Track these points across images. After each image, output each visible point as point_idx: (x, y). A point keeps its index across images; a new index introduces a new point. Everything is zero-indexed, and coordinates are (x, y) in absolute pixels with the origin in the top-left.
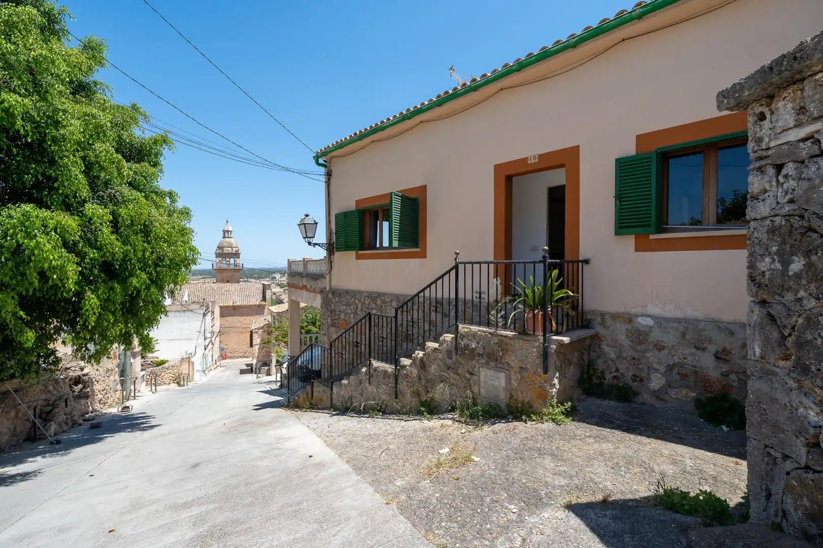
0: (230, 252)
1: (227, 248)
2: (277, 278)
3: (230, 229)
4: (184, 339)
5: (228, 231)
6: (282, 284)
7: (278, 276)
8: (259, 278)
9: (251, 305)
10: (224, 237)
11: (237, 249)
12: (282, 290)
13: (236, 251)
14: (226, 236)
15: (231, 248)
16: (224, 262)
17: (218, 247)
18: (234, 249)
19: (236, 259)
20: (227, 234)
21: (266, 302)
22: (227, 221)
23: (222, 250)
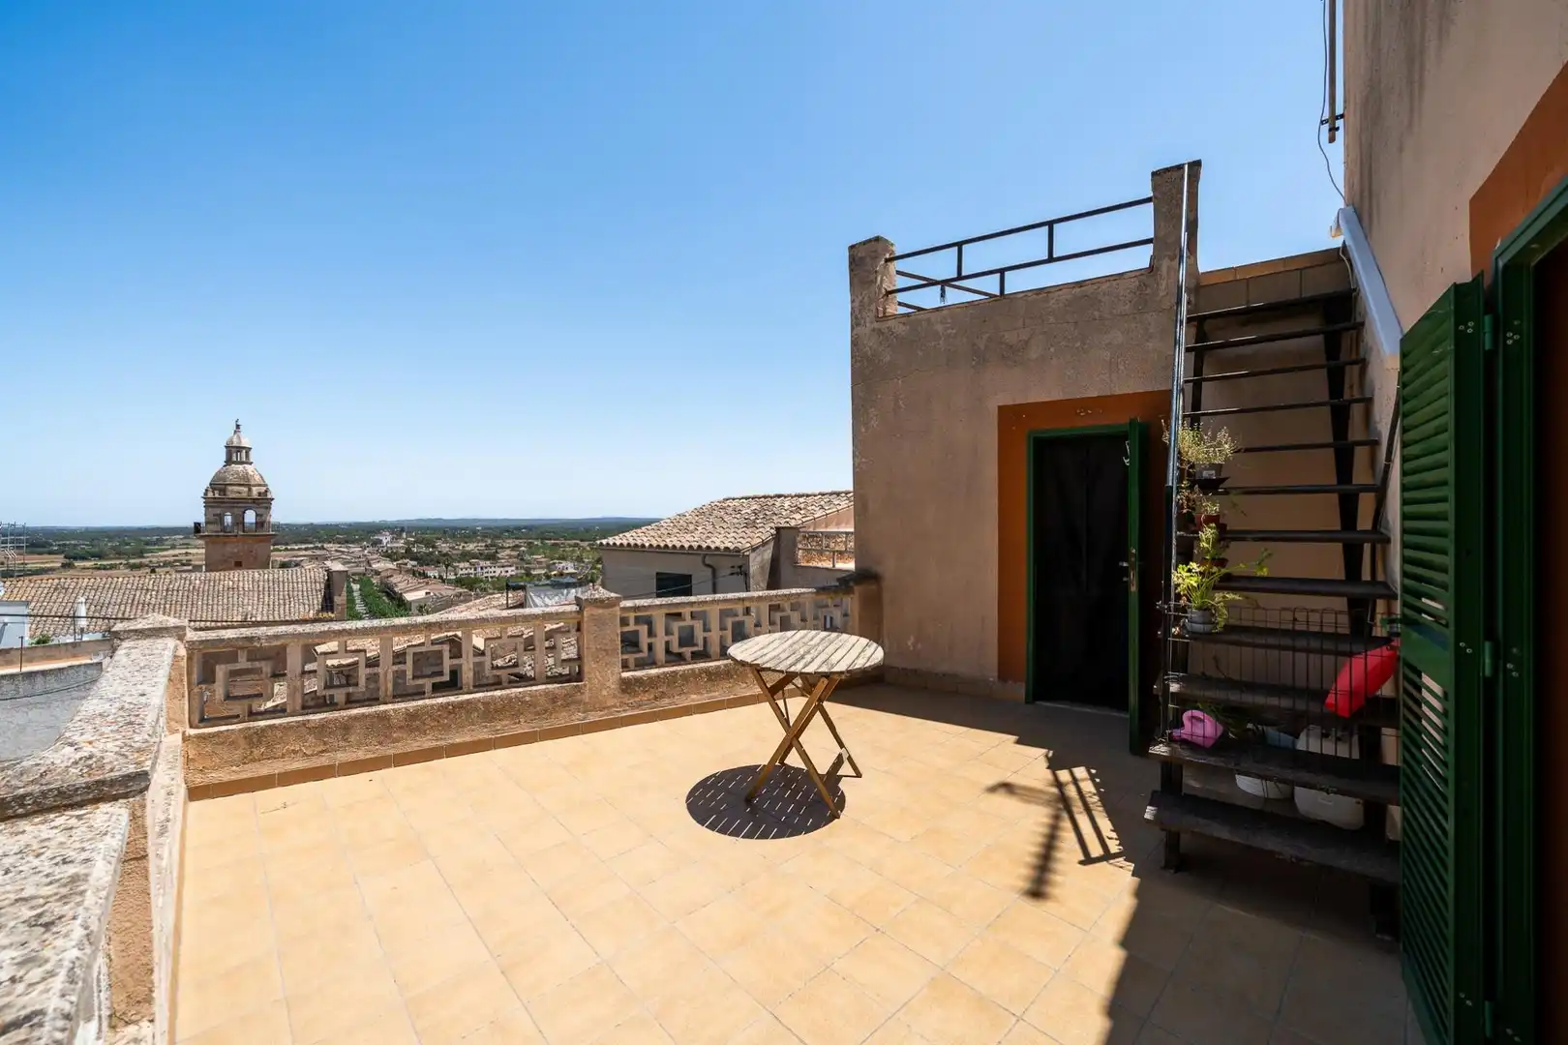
0: (244, 495)
1: (236, 488)
2: (385, 541)
3: (245, 443)
5: (239, 449)
6: (396, 553)
7: (386, 539)
8: (347, 542)
10: (229, 461)
11: (263, 489)
12: (392, 566)
13: (260, 494)
14: (234, 459)
15: (249, 486)
16: (228, 519)
17: (211, 484)
18: (254, 489)
19: (261, 511)
20: (235, 453)
21: (333, 613)
22: (238, 426)
23: (223, 491)
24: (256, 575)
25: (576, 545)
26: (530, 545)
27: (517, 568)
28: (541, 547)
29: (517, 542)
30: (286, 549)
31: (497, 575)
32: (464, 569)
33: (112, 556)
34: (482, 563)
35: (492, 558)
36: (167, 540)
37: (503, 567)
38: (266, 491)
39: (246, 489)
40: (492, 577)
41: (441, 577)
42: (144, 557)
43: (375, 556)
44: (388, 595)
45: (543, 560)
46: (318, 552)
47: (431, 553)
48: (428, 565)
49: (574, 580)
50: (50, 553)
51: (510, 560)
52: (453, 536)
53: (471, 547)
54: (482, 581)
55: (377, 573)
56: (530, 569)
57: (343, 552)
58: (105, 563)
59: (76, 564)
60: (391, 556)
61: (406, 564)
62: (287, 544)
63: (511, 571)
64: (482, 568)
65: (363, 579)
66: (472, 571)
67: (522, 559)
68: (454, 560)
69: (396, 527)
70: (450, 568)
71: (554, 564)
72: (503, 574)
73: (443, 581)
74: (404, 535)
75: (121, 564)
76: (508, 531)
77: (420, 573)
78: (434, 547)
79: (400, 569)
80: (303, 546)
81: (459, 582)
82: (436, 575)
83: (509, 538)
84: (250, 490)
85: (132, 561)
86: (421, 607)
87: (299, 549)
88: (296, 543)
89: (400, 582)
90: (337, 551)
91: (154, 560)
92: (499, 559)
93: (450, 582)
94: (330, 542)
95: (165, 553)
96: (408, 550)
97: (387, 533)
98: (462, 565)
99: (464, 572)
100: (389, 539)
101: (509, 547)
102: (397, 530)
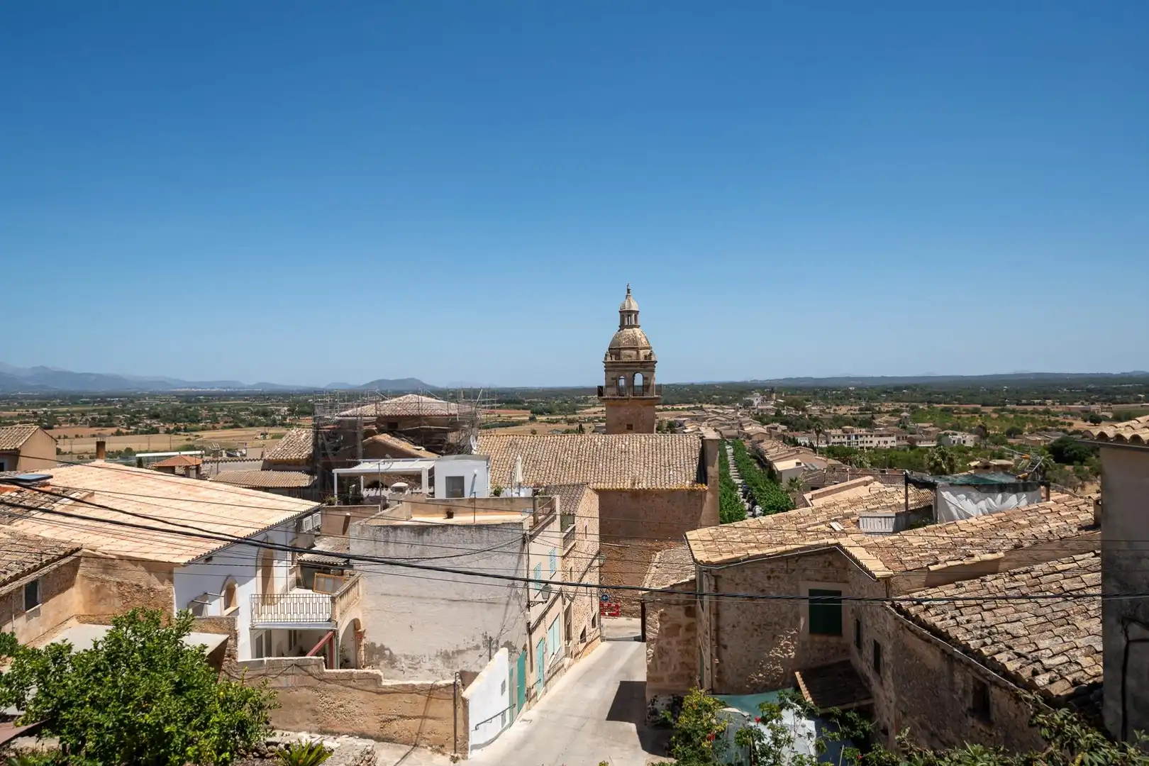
0: (634, 359)
1: (628, 352)
2: (756, 403)
3: (634, 308)
4: (481, 601)
5: (630, 313)
6: (766, 416)
7: (756, 400)
8: (722, 403)
9: (673, 491)
10: (622, 326)
11: (648, 351)
12: (763, 429)
13: (646, 357)
14: (626, 324)
15: (637, 349)
16: (622, 382)
17: (609, 349)
18: (641, 352)
19: (646, 374)
20: (627, 317)
21: (706, 485)
22: (628, 290)
23: (618, 355)
24: (643, 440)
25: (976, 411)
26: (914, 410)
27: (898, 439)
28: (928, 413)
29: (897, 406)
30: (673, 409)
31: (874, 445)
32: (836, 436)
33: (557, 412)
34: (857, 431)
35: (868, 424)
36: (590, 399)
37: (881, 436)
38: (651, 354)
39: (635, 352)
40: (868, 448)
41: (811, 446)
42: (575, 414)
43: (747, 419)
44: (759, 462)
45: (931, 429)
46: (698, 413)
47: (801, 417)
48: (797, 430)
49: (1013, 480)
50: (523, 409)
51: (890, 428)
52: (824, 398)
53: (843, 410)
54: (856, 453)
55: (749, 437)
56: (915, 440)
57: (718, 413)
58: (554, 417)
59: (537, 418)
60: (761, 419)
61: (776, 428)
62: (673, 404)
63: (891, 442)
64: (856, 437)
65: (736, 441)
66: (845, 440)
67: (904, 428)
68: (826, 426)
69: (766, 388)
70: (821, 435)
71: (946, 435)
72: (882, 445)
73: (815, 450)
74: (774, 396)
75: (562, 419)
76: (885, 392)
77: (789, 439)
78: (804, 410)
79: (770, 434)
80: (686, 407)
81: (831, 452)
82: (807, 442)
83: (886, 400)
84: (638, 353)
85: (569, 417)
86: (792, 480)
87: (683, 409)
88: (680, 403)
89: (771, 449)
90: (713, 412)
91: (582, 416)
92: (876, 426)
93: (822, 452)
94: (707, 403)
95: (587, 411)
96: (778, 413)
97: (758, 394)
98: (833, 432)
99: (837, 440)
100: (759, 401)
101: (887, 412)
102: (768, 390)
